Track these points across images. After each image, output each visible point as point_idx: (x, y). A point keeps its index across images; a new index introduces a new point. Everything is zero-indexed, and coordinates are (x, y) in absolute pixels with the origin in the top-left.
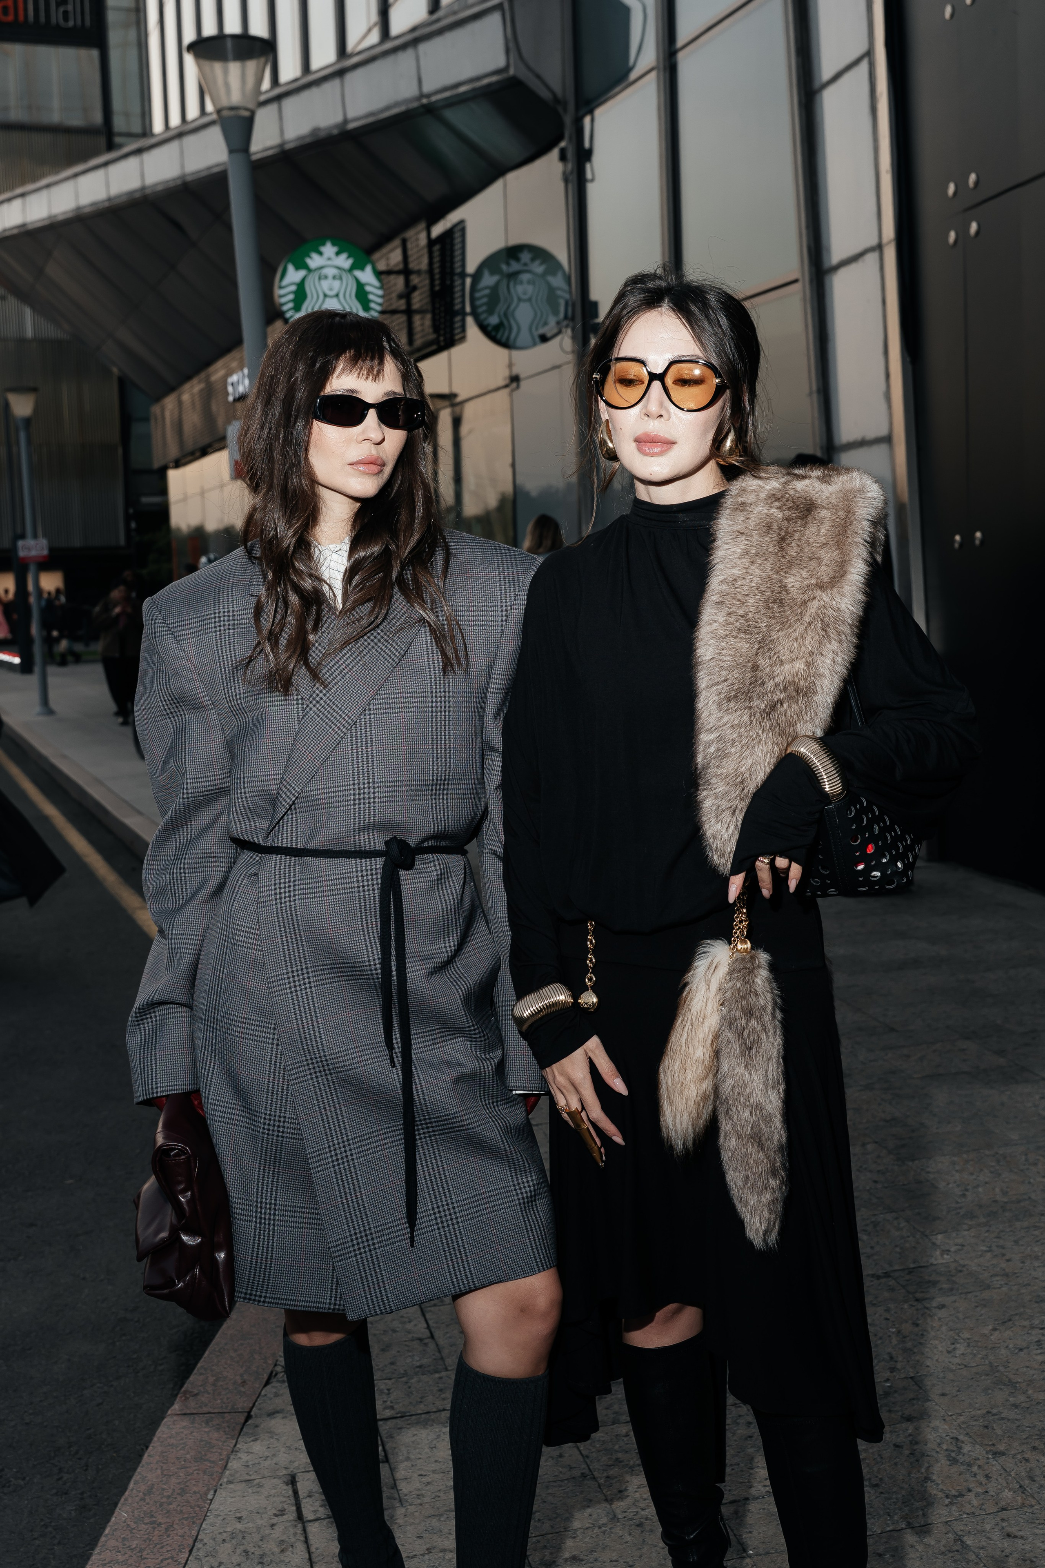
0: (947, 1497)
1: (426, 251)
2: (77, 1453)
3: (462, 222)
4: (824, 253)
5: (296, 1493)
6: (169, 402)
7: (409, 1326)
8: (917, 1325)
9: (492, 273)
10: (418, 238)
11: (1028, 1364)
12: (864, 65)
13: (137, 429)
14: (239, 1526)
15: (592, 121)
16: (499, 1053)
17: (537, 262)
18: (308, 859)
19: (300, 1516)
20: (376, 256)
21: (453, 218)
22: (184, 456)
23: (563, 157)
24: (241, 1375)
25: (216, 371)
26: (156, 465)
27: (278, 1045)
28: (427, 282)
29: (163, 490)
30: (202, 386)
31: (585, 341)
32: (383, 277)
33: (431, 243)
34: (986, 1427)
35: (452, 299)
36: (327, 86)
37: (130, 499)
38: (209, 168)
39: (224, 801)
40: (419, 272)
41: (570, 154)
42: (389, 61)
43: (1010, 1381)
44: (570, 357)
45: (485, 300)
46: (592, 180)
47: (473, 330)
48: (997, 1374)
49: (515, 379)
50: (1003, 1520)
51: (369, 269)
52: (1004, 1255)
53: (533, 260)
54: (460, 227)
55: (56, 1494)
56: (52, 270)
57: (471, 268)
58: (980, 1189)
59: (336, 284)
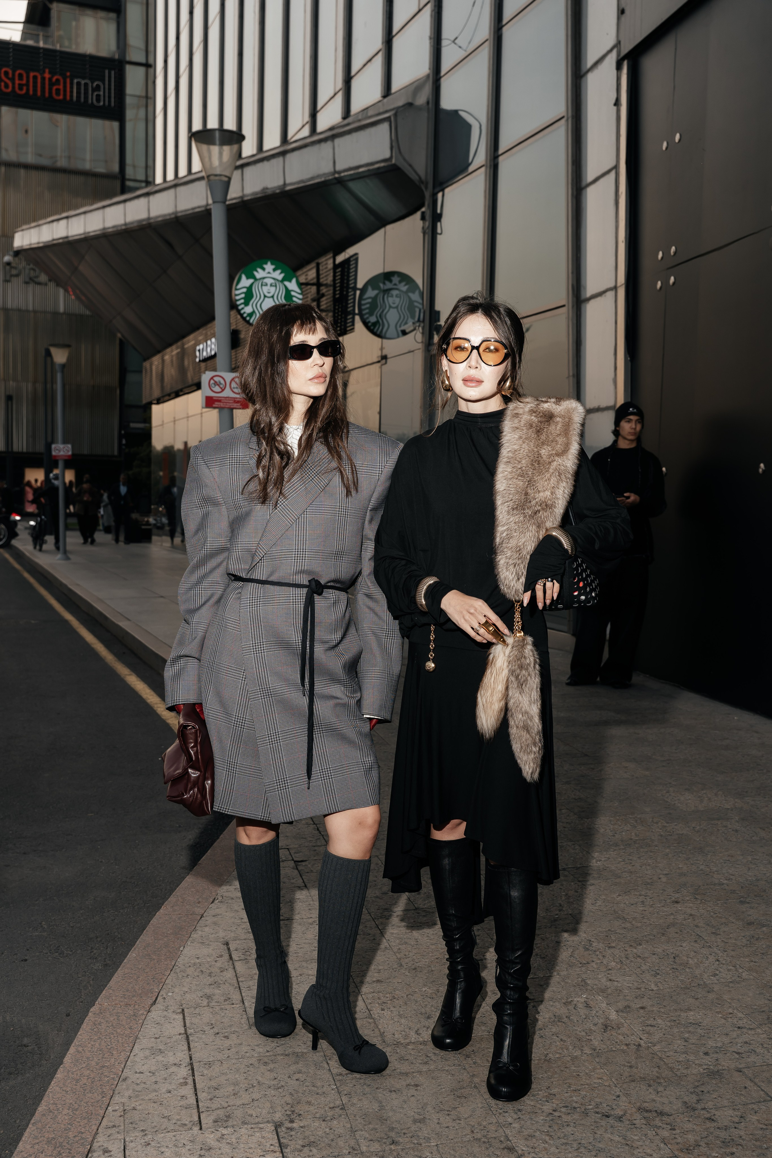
0: (581, 964)
1: (332, 271)
2: (101, 941)
3: (356, 254)
4: (582, 289)
5: (229, 949)
6: (156, 360)
7: (292, 881)
8: (577, 892)
9: (373, 289)
10: (327, 263)
11: (635, 911)
12: (613, 174)
13: (131, 378)
14: (198, 961)
15: (443, 196)
16: (359, 695)
17: (403, 284)
18: (267, 586)
19: (231, 958)
20: (299, 273)
21: (350, 251)
22: (163, 397)
23: (423, 218)
24: (198, 899)
25: (189, 342)
26: (144, 402)
27: (245, 681)
28: (331, 292)
29: (148, 419)
30: (179, 350)
31: (431, 337)
32: (303, 286)
33: (335, 267)
34: (607, 936)
35: (347, 304)
36: (274, 161)
37: (123, 424)
38: (193, 209)
39: (225, 554)
40: (326, 285)
41: (428, 216)
42: (315, 148)
43: (623, 917)
44: (420, 346)
45: (368, 306)
46: (441, 234)
47: (359, 324)
48: (617, 914)
49: (384, 358)
50: (608, 974)
51: (294, 280)
52: (631, 863)
53: (400, 282)
54: (354, 258)
55: (90, 958)
56: (82, 268)
57: (360, 285)
58: (624, 833)
59: (273, 289)
